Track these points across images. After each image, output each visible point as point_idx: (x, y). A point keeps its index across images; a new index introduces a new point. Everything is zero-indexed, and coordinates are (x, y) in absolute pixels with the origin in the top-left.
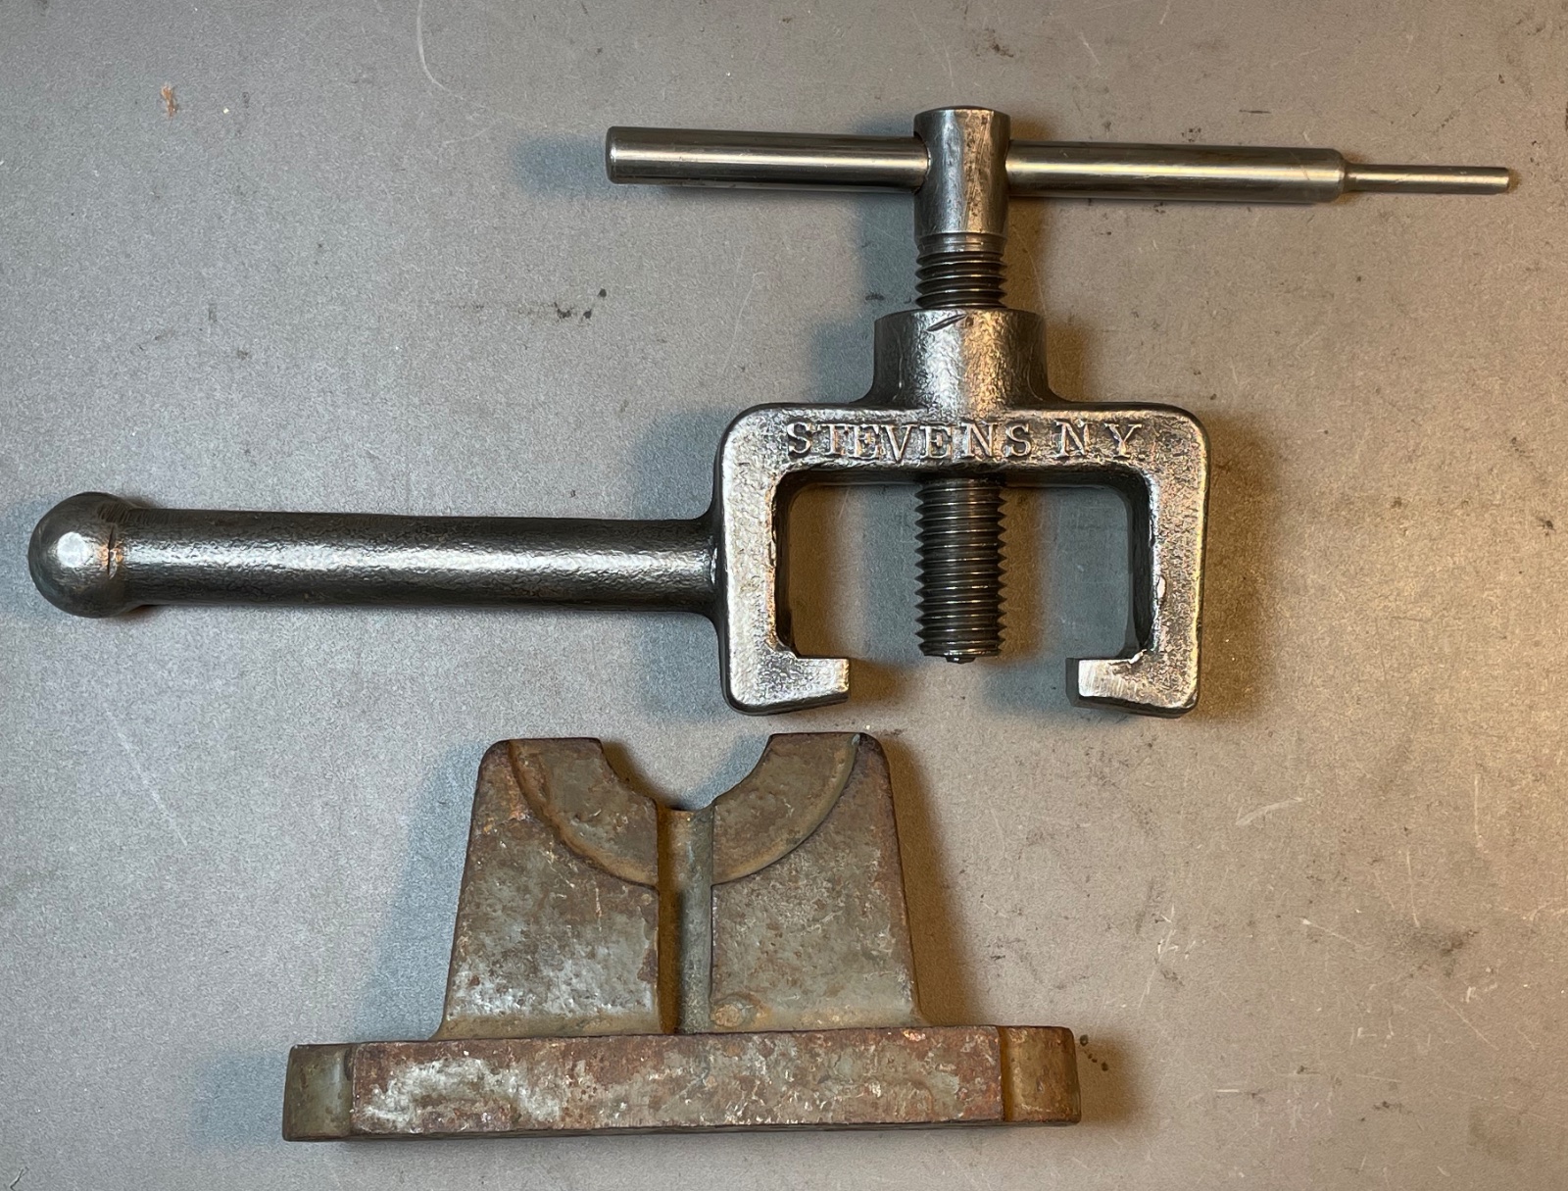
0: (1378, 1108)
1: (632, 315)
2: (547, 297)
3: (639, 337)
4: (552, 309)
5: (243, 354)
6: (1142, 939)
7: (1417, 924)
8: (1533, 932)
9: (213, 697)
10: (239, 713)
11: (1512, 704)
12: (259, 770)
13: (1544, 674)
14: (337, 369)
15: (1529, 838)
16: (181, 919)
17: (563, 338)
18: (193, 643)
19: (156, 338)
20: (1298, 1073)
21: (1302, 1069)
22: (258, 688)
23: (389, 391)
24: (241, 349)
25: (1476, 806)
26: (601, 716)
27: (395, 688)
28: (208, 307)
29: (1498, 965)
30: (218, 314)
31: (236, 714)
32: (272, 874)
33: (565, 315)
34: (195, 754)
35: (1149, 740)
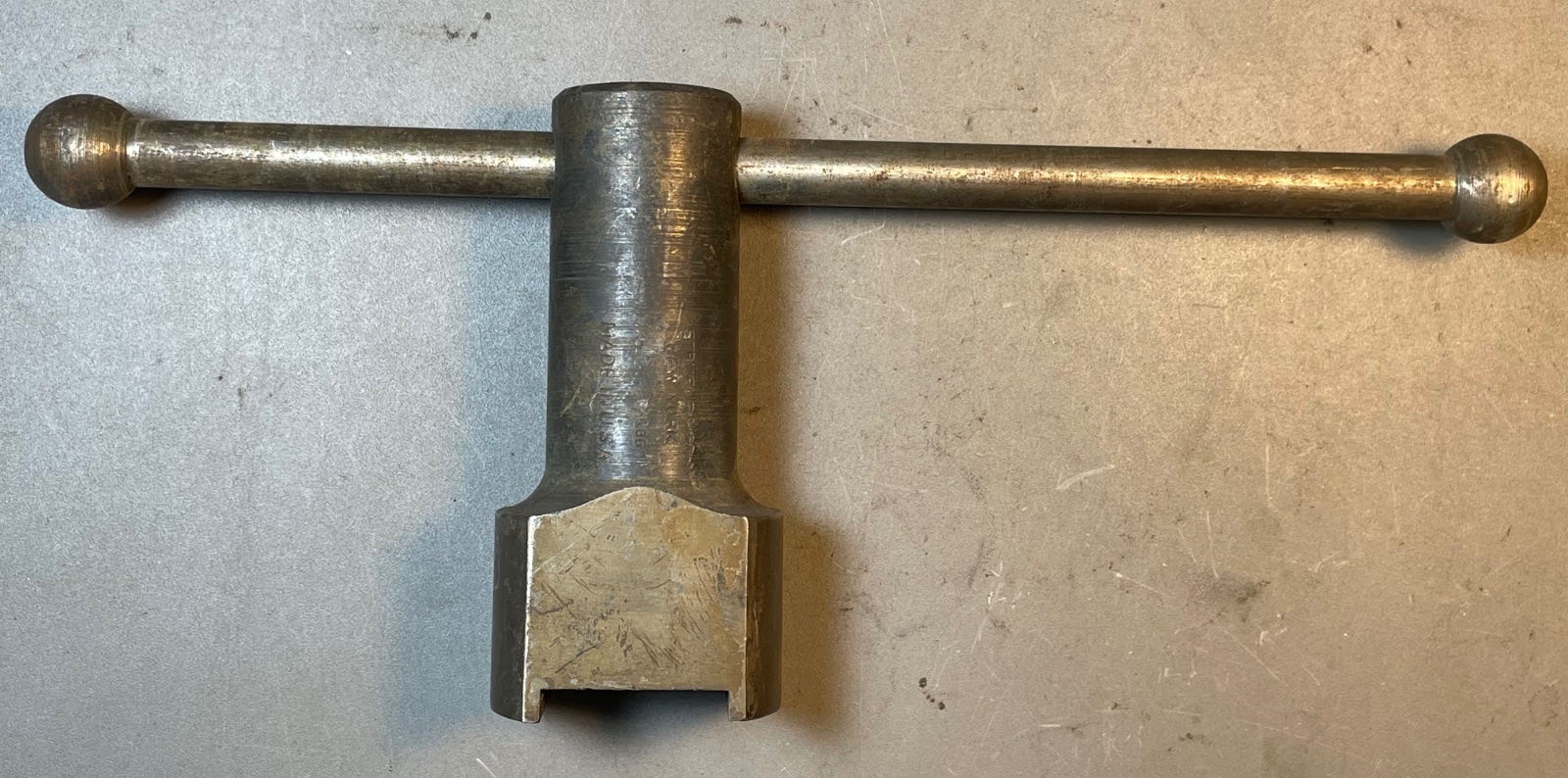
0: (1183, 739)
1: (514, 36)
2: (437, 19)
3: (521, 56)
4: (442, 31)
5: (158, 71)
6: (974, 592)
7: (1217, 576)
8: (1318, 582)
9: (132, 382)
10: (157, 397)
11: (1298, 381)
12: (175, 449)
13: (1326, 354)
14: (245, 84)
15: (1313, 498)
16: (104, 583)
17: (452, 56)
18: (113, 333)
19: (79, 57)
20: (1113, 709)
21: (1116, 706)
22: (174, 374)
23: (293, 104)
24: (157, 66)
25: (1267, 470)
26: (488, 396)
27: (298, 373)
28: (126, 28)
29: (1288, 612)
30: (136, 35)
31: (154, 397)
32: (187, 541)
33: (454, 36)
34: (116, 433)
35: (980, 415)
